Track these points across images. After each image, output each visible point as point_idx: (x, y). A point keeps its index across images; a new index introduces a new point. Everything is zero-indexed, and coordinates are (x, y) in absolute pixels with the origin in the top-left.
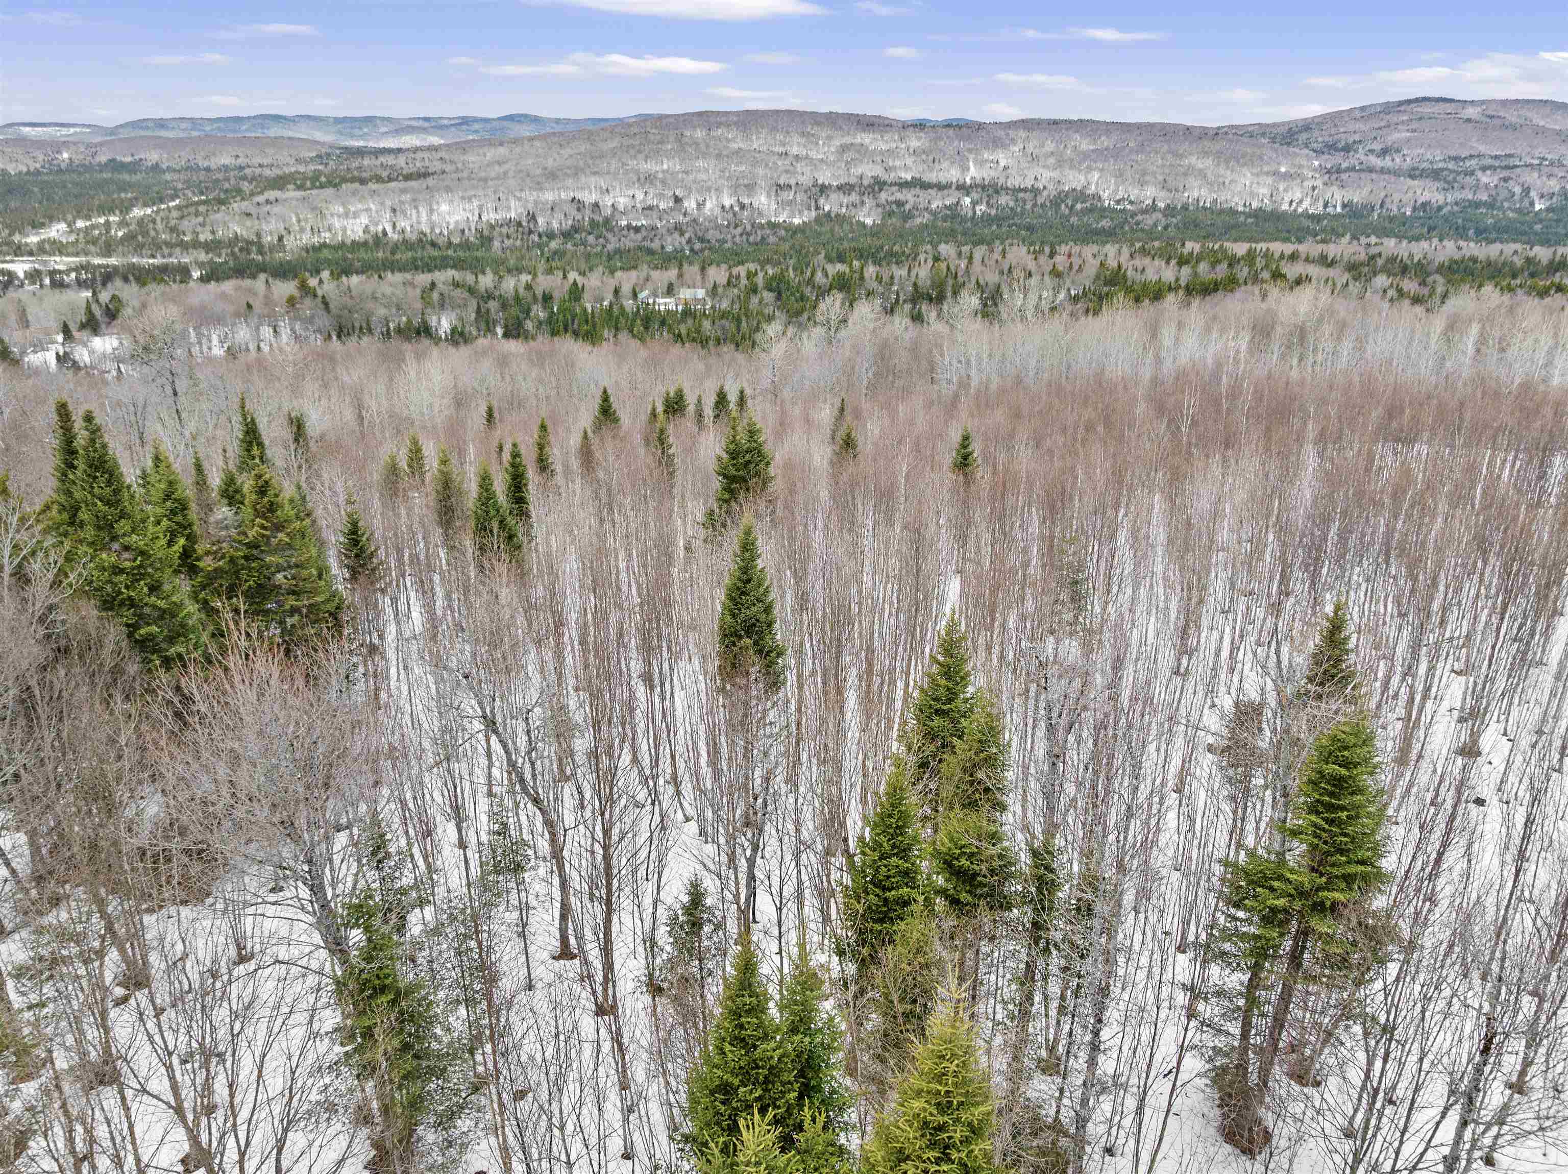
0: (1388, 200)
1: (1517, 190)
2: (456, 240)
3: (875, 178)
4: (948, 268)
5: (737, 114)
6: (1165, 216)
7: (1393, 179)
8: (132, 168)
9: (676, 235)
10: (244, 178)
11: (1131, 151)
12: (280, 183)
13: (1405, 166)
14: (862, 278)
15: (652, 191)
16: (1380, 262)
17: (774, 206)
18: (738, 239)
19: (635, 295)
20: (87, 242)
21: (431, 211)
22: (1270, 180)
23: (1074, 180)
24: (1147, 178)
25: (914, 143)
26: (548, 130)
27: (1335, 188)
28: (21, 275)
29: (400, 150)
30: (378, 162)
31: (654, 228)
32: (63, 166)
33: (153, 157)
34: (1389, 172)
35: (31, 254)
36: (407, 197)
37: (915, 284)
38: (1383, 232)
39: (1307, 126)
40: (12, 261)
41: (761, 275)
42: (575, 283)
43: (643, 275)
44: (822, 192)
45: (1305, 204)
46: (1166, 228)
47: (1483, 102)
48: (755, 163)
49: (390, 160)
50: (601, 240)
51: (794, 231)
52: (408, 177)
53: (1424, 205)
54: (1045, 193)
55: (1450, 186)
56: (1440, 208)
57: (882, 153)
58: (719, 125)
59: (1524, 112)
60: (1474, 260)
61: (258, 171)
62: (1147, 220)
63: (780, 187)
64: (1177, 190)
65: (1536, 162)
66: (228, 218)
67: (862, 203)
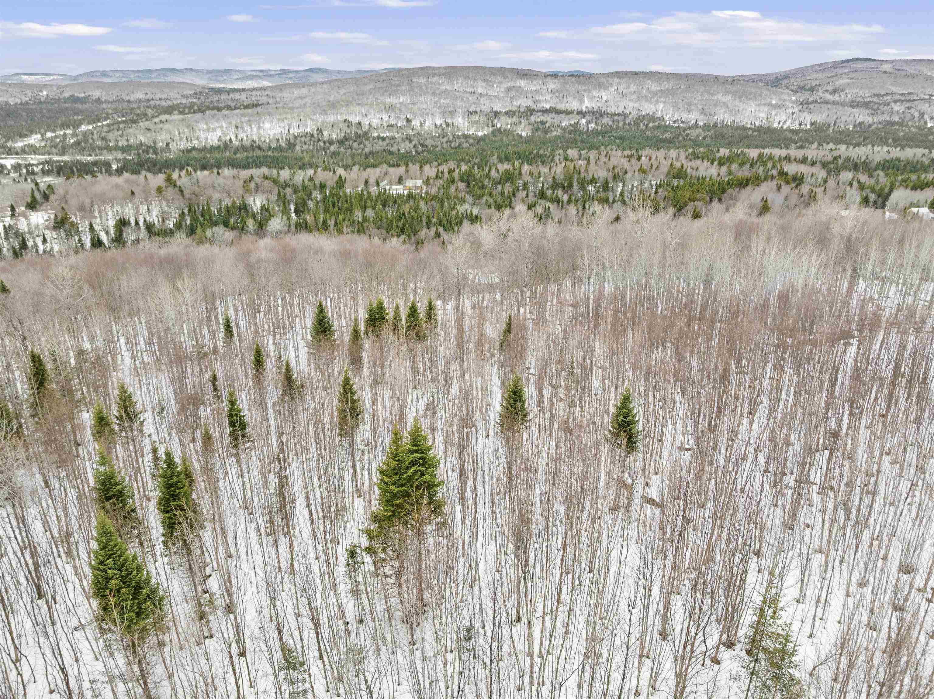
0: (838, 121)
1: (917, 114)
2: (274, 145)
3: (528, 107)
4: (574, 167)
5: (445, 68)
6: (704, 131)
7: (841, 108)
8: (84, 100)
9: (407, 142)
10: (149, 107)
11: (682, 91)
12: (170, 110)
13: (848, 100)
14: (520, 174)
15: (393, 115)
16: (840, 161)
17: (466, 124)
18: (444, 145)
19: (378, 185)
20: (51, 147)
21: (259, 128)
22: (766, 109)
23: (648, 108)
24: (693, 107)
25: (551, 86)
26: (334, 77)
27: (806, 113)
28: (9, 167)
29: (244, 90)
30: (230, 98)
31: (393, 138)
32: (43, 99)
33: (96, 94)
34: (838, 103)
35: (17, 154)
36: (245, 119)
37: (554, 178)
38: (838, 142)
39: (787, 76)
40: (5, 158)
41: (457, 171)
42: (340, 177)
43: (384, 170)
44: (495, 115)
45: (788, 123)
46: (704, 138)
47: (892, 61)
48: (456, 98)
49: (237, 96)
50: (362, 146)
51: (479, 140)
52: (246, 107)
53: (860, 124)
54: (630, 117)
55: (875, 112)
56: (870, 126)
57: (531, 92)
58: (434, 75)
59: (919, 67)
60: (898, 160)
61: (158, 103)
62: (694, 133)
63: (470, 113)
64: (710, 115)
65: (927, 97)
66: (137, 132)
67: (520, 122)
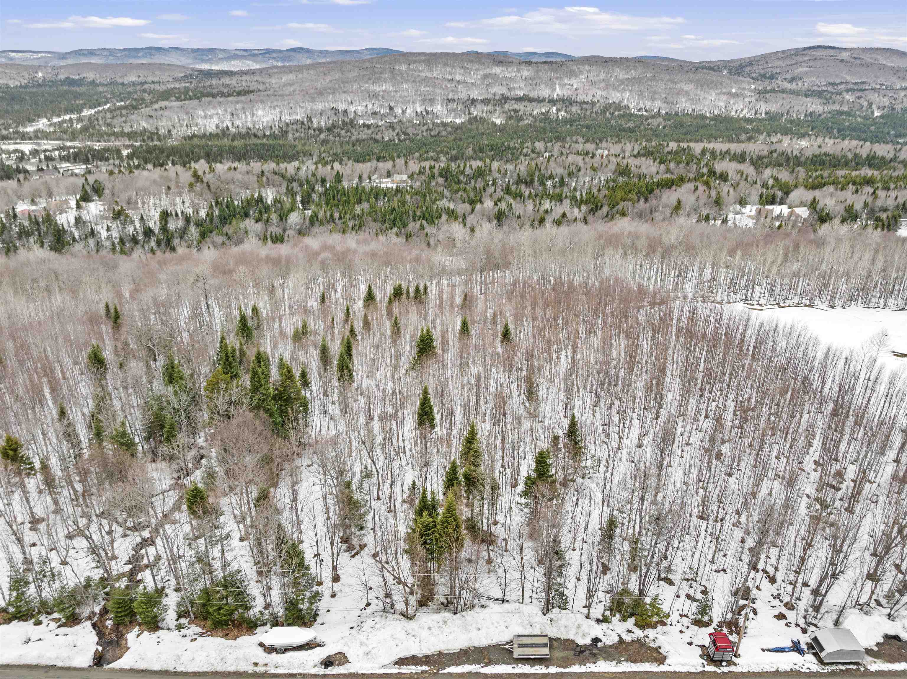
0: (791, 110)
1: (865, 104)
2: (267, 133)
3: (503, 95)
4: (536, 165)
5: (425, 55)
6: (665, 120)
7: (795, 97)
8: (79, 83)
9: (390, 131)
10: (145, 91)
11: (648, 80)
12: (166, 95)
13: (804, 89)
15: (376, 103)
16: (774, 156)
17: (445, 112)
18: (425, 133)
19: (370, 179)
20: (61, 132)
21: (253, 115)
22: (725, 97)
23: (615, 97)
24: (657, 96)
25: (526, 73)
27: (762, 103)
28: (27, 153)
29: (232, 73)
30: (221, 82)
31: (378, 126)
32: (40, 81)
33: (90, 76)
34: (793, 92)
35: (30, 139)
36: (239, 106)
37: (518, 174)
38: (785, 132)
39: (750, 62)
40: (20, 143)
41: (437, 168)
42: (338, 172)
43: (374, 165)
44: (472, 103)
45: (745, 112)
46: (664, 128)
47: (851, 49)
48: (435, 86)
49: (227, 80)
50: (349, 134)
51: (457, 128)
52: (239, 94)
53: (811, 113)
54: (598, 105)
55: (827, 101)
56: (820, 115)
57: (506, 79)
58: (415, 62)
59: (875, 56)
61: (152, 86)
62: (654, 122)
63: (449, 101)
64: (672, 103)
65: (878, 87)
66: (139, 118)
67: (495, 110)
